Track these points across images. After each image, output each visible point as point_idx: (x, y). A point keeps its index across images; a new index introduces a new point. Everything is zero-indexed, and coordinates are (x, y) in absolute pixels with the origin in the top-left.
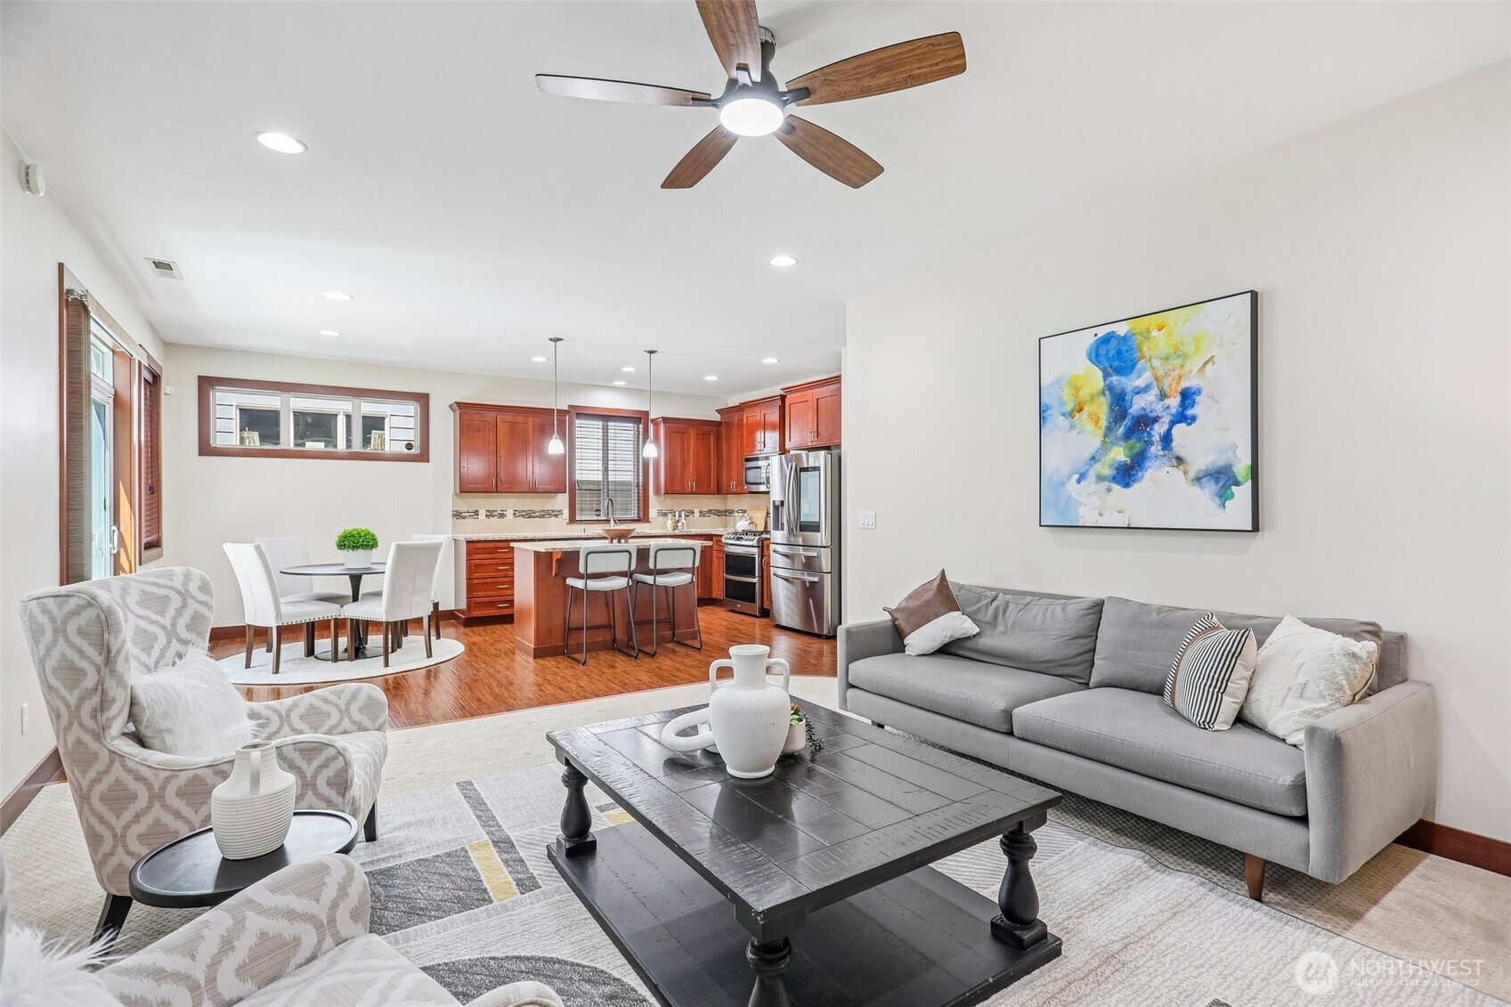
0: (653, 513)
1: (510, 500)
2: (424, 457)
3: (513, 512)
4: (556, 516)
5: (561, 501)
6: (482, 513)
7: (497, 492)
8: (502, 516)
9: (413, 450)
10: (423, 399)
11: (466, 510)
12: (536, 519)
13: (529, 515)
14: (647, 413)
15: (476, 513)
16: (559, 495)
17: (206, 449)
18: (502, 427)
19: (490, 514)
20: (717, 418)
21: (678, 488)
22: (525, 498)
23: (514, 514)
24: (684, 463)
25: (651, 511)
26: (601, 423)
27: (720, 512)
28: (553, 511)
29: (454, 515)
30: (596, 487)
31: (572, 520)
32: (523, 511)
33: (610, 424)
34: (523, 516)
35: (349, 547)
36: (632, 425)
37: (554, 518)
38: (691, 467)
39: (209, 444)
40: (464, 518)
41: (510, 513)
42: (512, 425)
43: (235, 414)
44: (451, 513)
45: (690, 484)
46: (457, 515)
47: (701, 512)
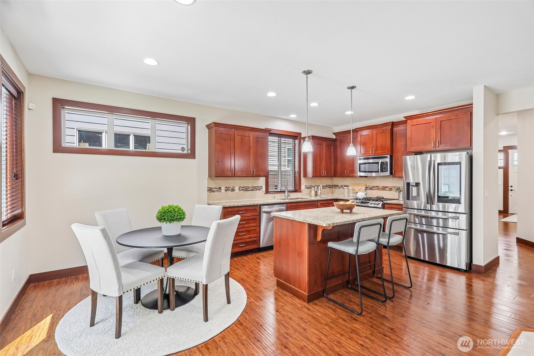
0: (303, 187)
1: (237, 181)
2: (192, 155)
3: (238, 188)
4: (259, 189)
5: (262, 181)
6: (223, 188)
7: (235, 177)
8: (233, 190)
9: (185, 152)
10: (191, 121)
11: (215, 186)
12: (250, 192)
13: (246, 189)
14: (300, 134)
15: (220, 188)
16: (261, 178)
17: (58, 148)
18: (238, 138)
19: (227, 189)
20: (334, 137)
21: (318, 174)
22: (244, 180)
23: (239, 189)
24: (321, 160)
25: (302, 186)
26: (277, 138)
27: (330, 186)
28: (258, 187)
29: (209, 190)
30: (276, 173)
31: (267, 192)
32: (244, 187)
33: (282, 139)
34: (243, 190)
35: (168, 220)
36: (291, 140)
37: (258, 191)
38: (324, 163)
39: (61, 145)
40: (214, 192)
41: (237, 189)
42: (243, 138)
43: (76, 134)
44: (207, 189)
45: (324, 172)
46: (210, 190)
47: (323, 186)
